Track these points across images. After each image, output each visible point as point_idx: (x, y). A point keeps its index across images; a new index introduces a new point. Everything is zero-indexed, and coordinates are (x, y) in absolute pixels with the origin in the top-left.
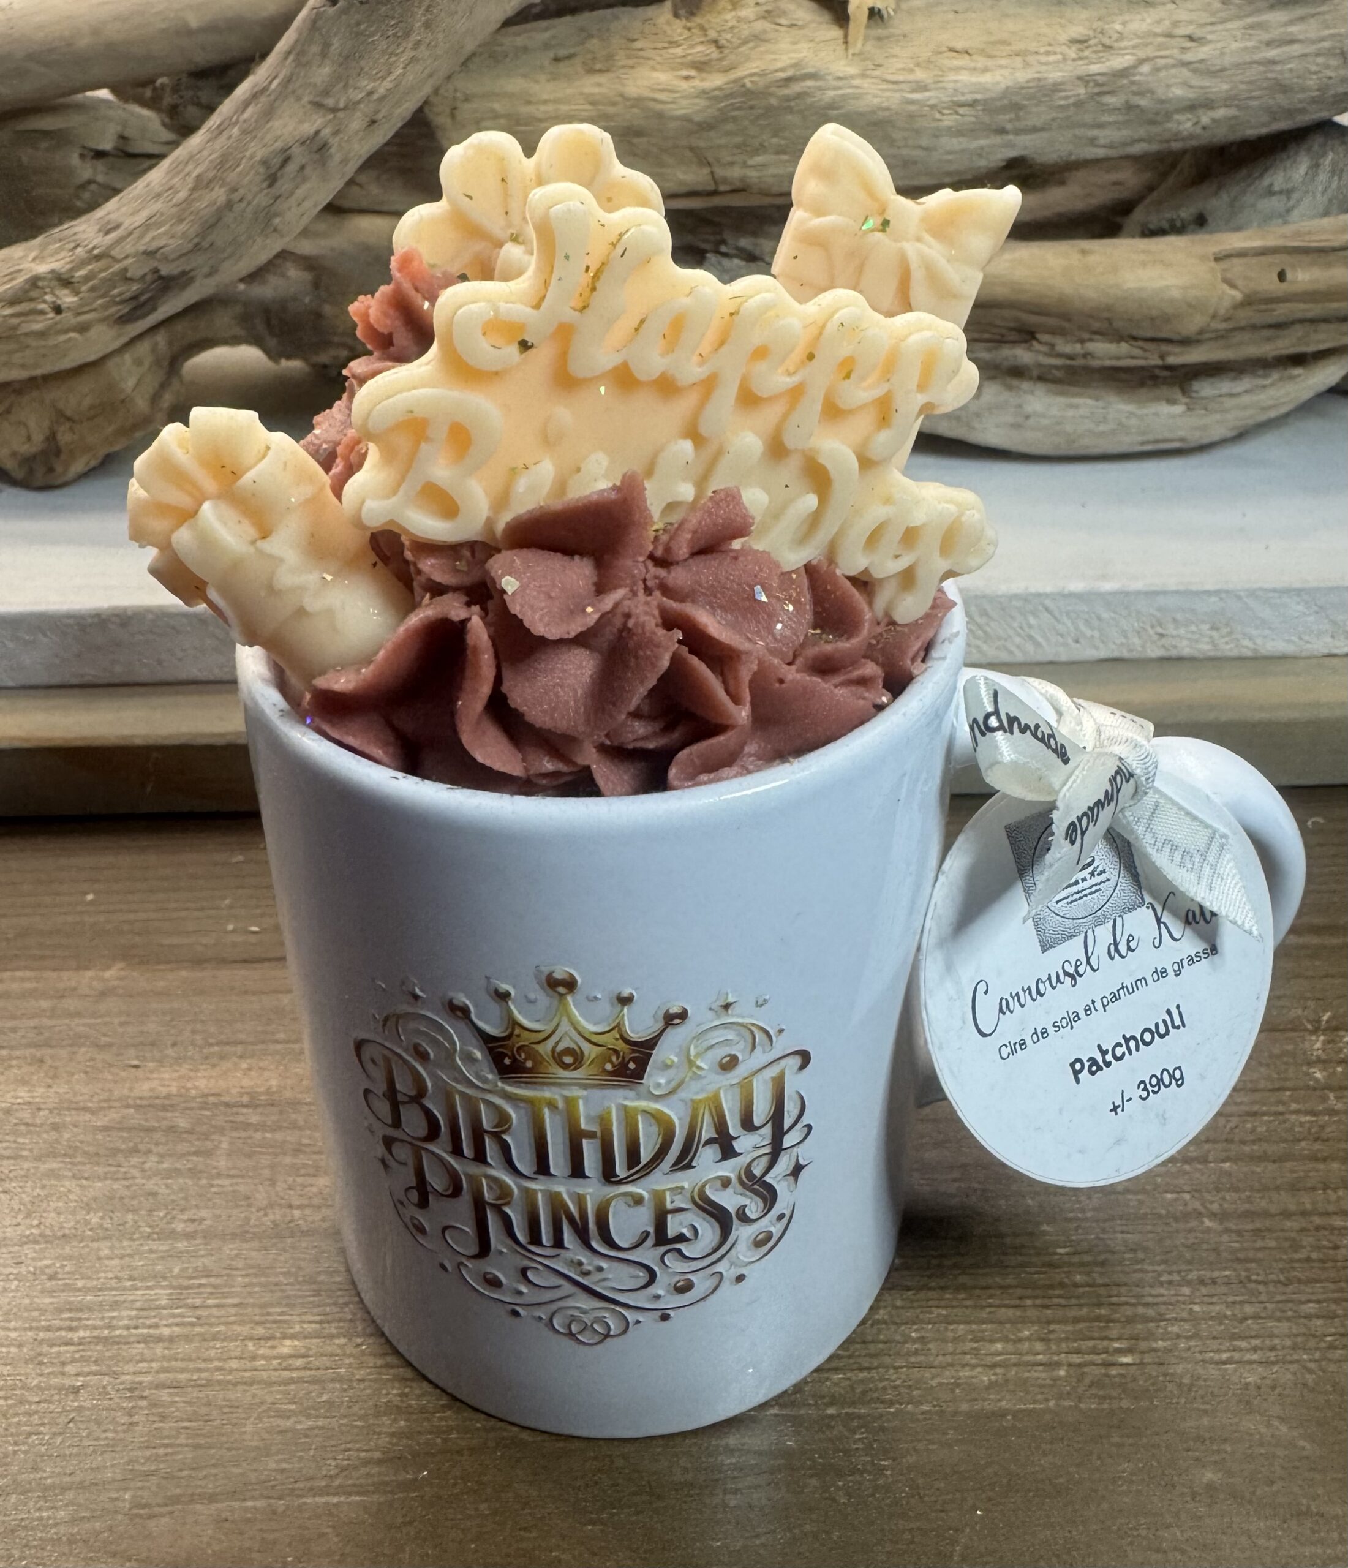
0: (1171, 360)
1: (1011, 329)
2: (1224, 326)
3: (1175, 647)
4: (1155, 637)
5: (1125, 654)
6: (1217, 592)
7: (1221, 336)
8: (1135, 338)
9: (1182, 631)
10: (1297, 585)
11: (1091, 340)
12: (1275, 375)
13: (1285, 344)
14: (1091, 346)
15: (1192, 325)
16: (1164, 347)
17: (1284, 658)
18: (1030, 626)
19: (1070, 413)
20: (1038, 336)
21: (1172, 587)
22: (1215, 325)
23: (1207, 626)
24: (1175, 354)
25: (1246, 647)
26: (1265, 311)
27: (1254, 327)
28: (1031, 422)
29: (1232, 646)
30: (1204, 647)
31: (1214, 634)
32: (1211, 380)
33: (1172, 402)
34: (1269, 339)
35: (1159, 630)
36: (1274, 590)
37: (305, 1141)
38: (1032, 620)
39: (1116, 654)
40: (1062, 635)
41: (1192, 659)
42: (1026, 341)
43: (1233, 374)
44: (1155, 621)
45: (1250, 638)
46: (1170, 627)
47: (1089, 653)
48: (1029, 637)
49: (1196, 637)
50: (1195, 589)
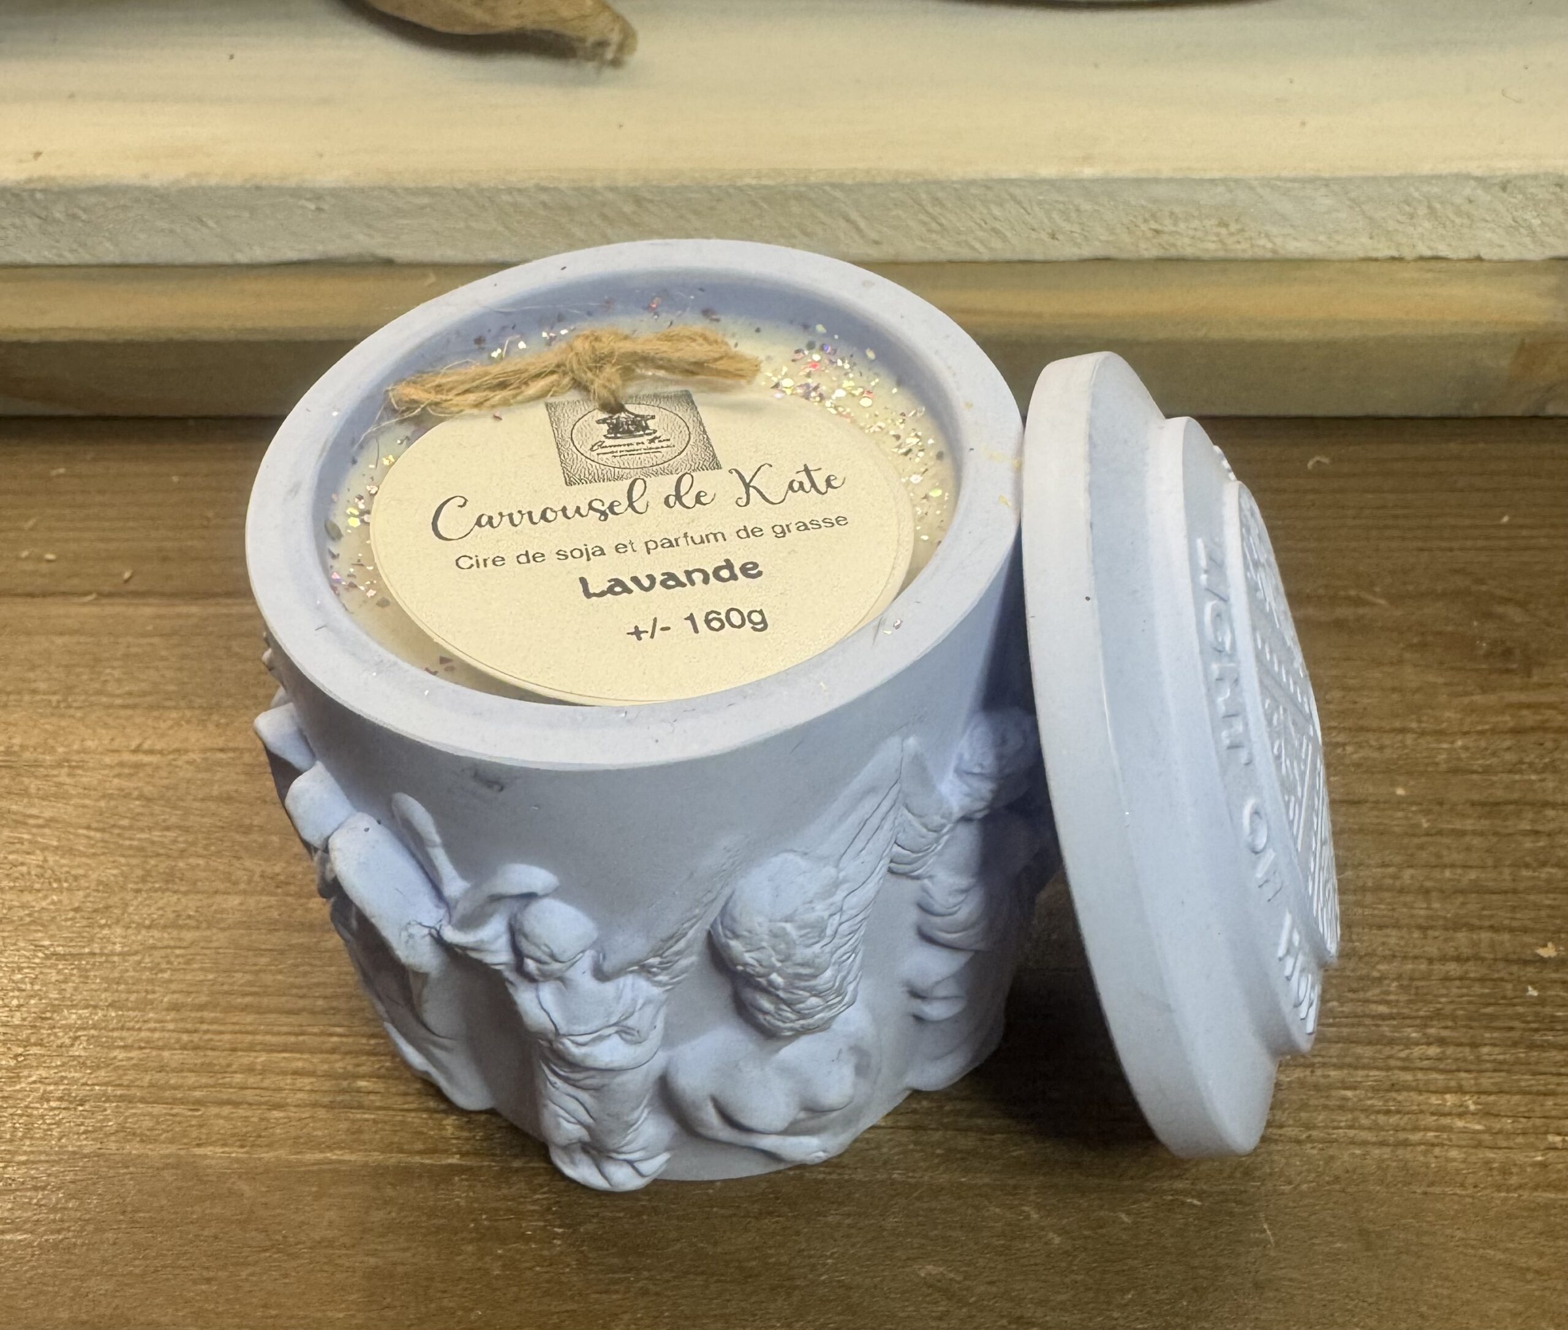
3: (1174, 245)
4: (1150, 234)
5: (1115, 254)
6: (1224, 181)
9: (1182, 227)
10: (1326, 174)
17: (1311, 261)
18: (996, 219)
21: (1166, 173)
23: (1214, 221)
25: (1263, 247)
29: (1246, 245)
30: (1210, 248)
31: (1223, 231)
35: (1154, 226)
36: (1294, 180)
38: (996, 211)
39: (1101, 252)
40: (1035, 229)
41: (1198, 260)
44: (1147, 215)
45: (1267, 236)
46: (1167, 221)
47: (1069, 251)
48: (994, 230)
49: (1199, 234)
50: (1195, 176)
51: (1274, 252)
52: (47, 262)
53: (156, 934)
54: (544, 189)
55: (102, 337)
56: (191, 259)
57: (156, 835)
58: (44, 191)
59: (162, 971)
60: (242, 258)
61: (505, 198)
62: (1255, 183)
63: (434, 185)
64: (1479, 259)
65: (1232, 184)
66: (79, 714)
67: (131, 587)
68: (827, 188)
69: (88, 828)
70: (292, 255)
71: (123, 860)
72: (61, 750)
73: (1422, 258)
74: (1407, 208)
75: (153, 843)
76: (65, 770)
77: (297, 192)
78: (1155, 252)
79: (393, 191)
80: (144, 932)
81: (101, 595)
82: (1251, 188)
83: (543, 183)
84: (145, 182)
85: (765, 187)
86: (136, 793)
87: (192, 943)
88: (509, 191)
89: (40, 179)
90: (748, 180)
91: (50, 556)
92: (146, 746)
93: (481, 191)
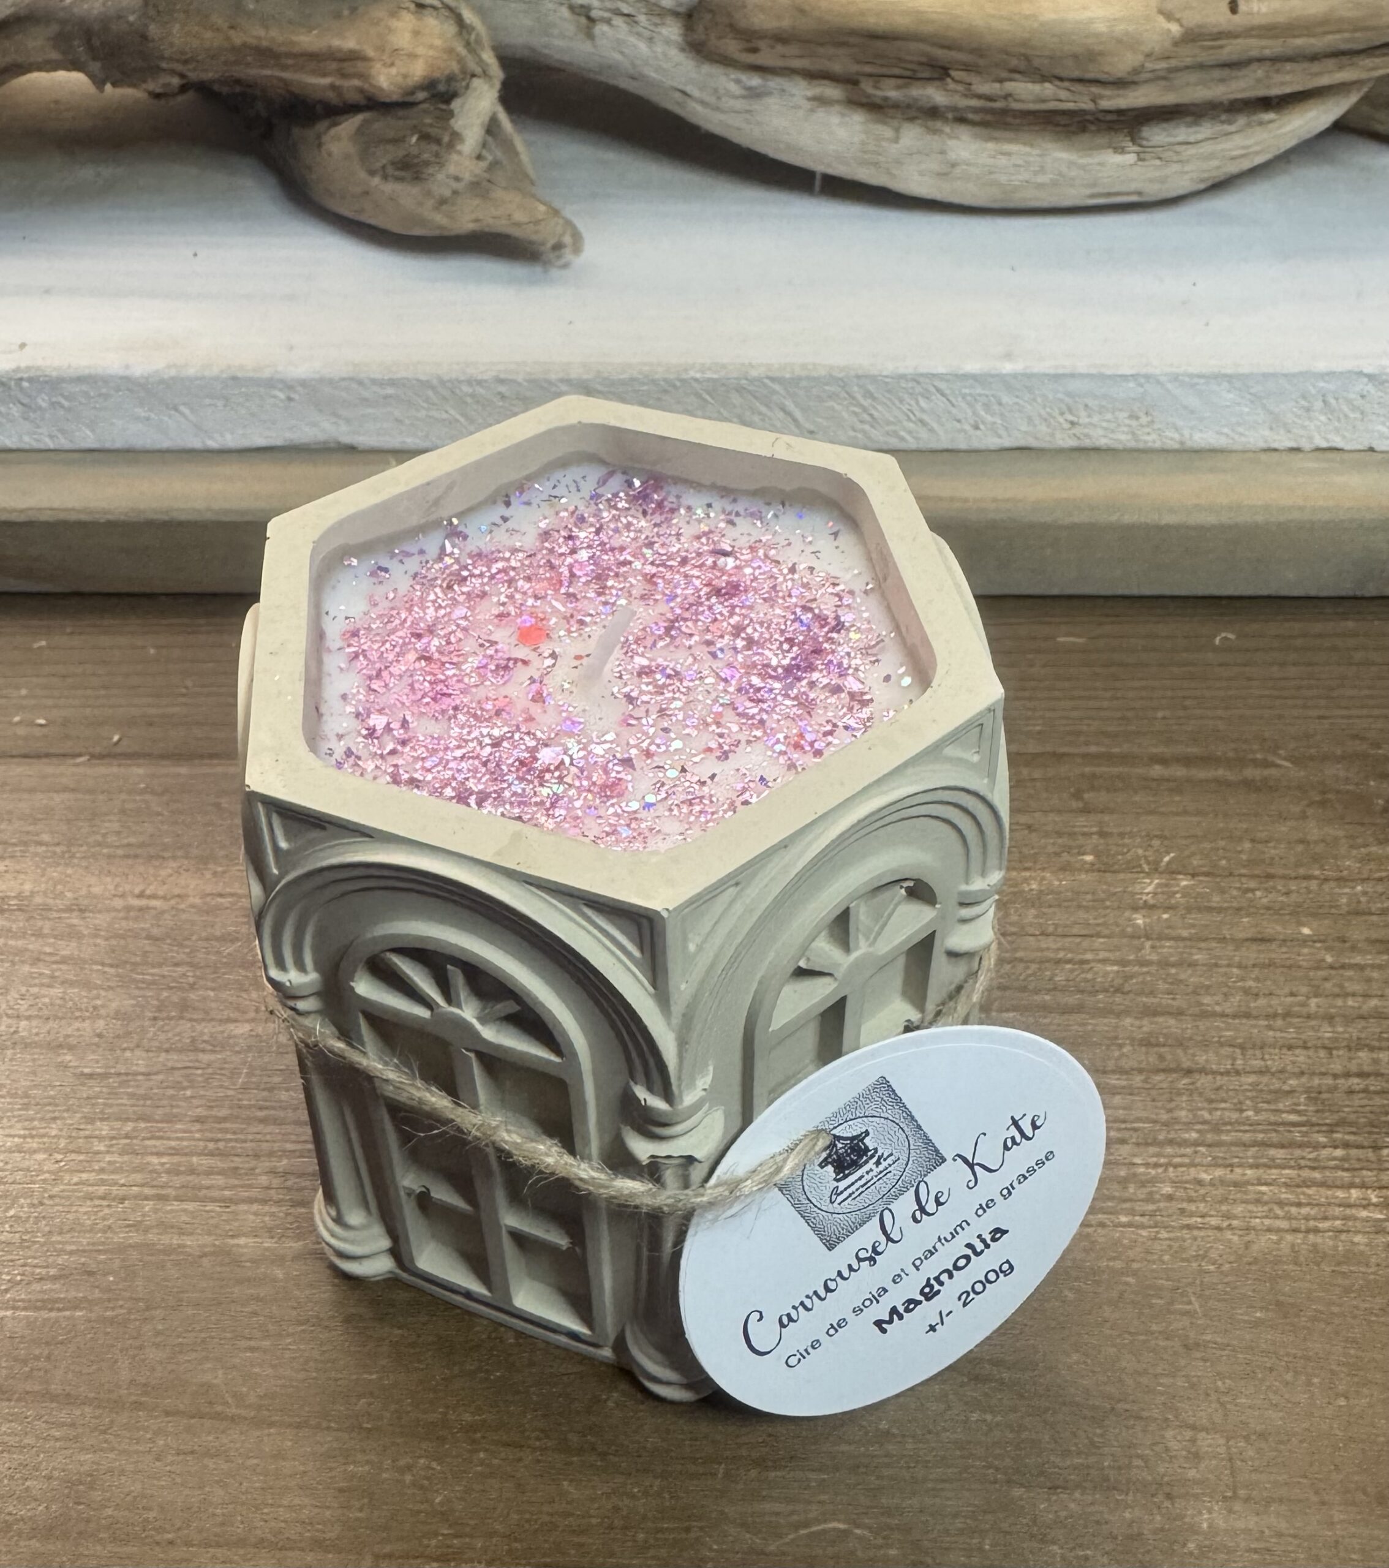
0: (1105, 104)
1: (921, 64)
2: (1163, 65)
3: (1087, 436)
4: (1067, 426)
5: (1034, 443)
6: (1135, 377)
7: (1164, 77)
8: (1061, 79)
9: (1095, 419)
10: (1229, 371)
11: (1011, 80)
12: (1241, 120)
13: (1243, 86)
14: (1010, 86)
15: (1123, 64)
16: (1095, 90)
17: (1213, 451)
18: (923, 410)
19: (1003, 161)
20: (953, 73)
21: (1082, 367)
22: (1149, 66)
23: (1126, 415)
24: (1110, 98)
25: (1171, 439)
26: (1212, 48)
27: (1202, 67)
28: (958, 171)
29: (1154, 436)
30: (1122, 438)
31: (1134, 423)
32: (1165, 125)
33: (1122, 151)
34: (1222, 80)
35: (1071, 418)
36: (1200, 376)
37: (48, 950)
38: (923, 403)
39: (1022, 443)
40: (959, 421)
41: (1110, 451)
42: (941, 79)
43: (1189, 119)
44: (1064, 408)
45: (1177, 429)
46: (1083, 414)
47: (992, 442)
48: (921, 421)
49: (1112, 426)
50: (1109, 372)
51: (1182, 443)
52: (27, 447)
53: (174, 1056)
54: (502, 381)
55: (83, 517)
56: (166, 444)
57: (165, 970)
58: (30, 380)
59: (185, 1089)
60: (212, 444)
61: (466, 389)
62: (1163, 379)
63: (399, 376)
64: (1371, 449)
65: (1142, 381)
66: (84, 863)
67: (118, 750)
68: (767, 381)
69: (103, 964)
70: (260, 441)
71: (137, 992)
72: (69, 895)
73: (1318, 449)
74: (1303, 403)
75: (164, 977)
76: (75, 914)
77: (271, 383)
78: (1072, 443)
79: (360, 383)
80: (163, 1055)
81: (93, 756)
82: (1158, 382)
83: (502, 376)
84: (128, 373)
85: (709, 380)
86: (144, 934)
87: (209, 1065)
88: (469, 382)
89: (28, 368)
90: (692, 374)
91: (42, 721)
92: (148, 892)
93: (442, 382)
